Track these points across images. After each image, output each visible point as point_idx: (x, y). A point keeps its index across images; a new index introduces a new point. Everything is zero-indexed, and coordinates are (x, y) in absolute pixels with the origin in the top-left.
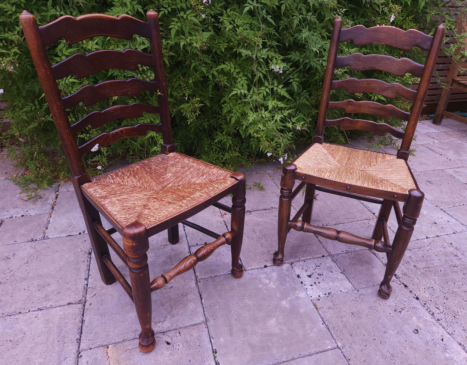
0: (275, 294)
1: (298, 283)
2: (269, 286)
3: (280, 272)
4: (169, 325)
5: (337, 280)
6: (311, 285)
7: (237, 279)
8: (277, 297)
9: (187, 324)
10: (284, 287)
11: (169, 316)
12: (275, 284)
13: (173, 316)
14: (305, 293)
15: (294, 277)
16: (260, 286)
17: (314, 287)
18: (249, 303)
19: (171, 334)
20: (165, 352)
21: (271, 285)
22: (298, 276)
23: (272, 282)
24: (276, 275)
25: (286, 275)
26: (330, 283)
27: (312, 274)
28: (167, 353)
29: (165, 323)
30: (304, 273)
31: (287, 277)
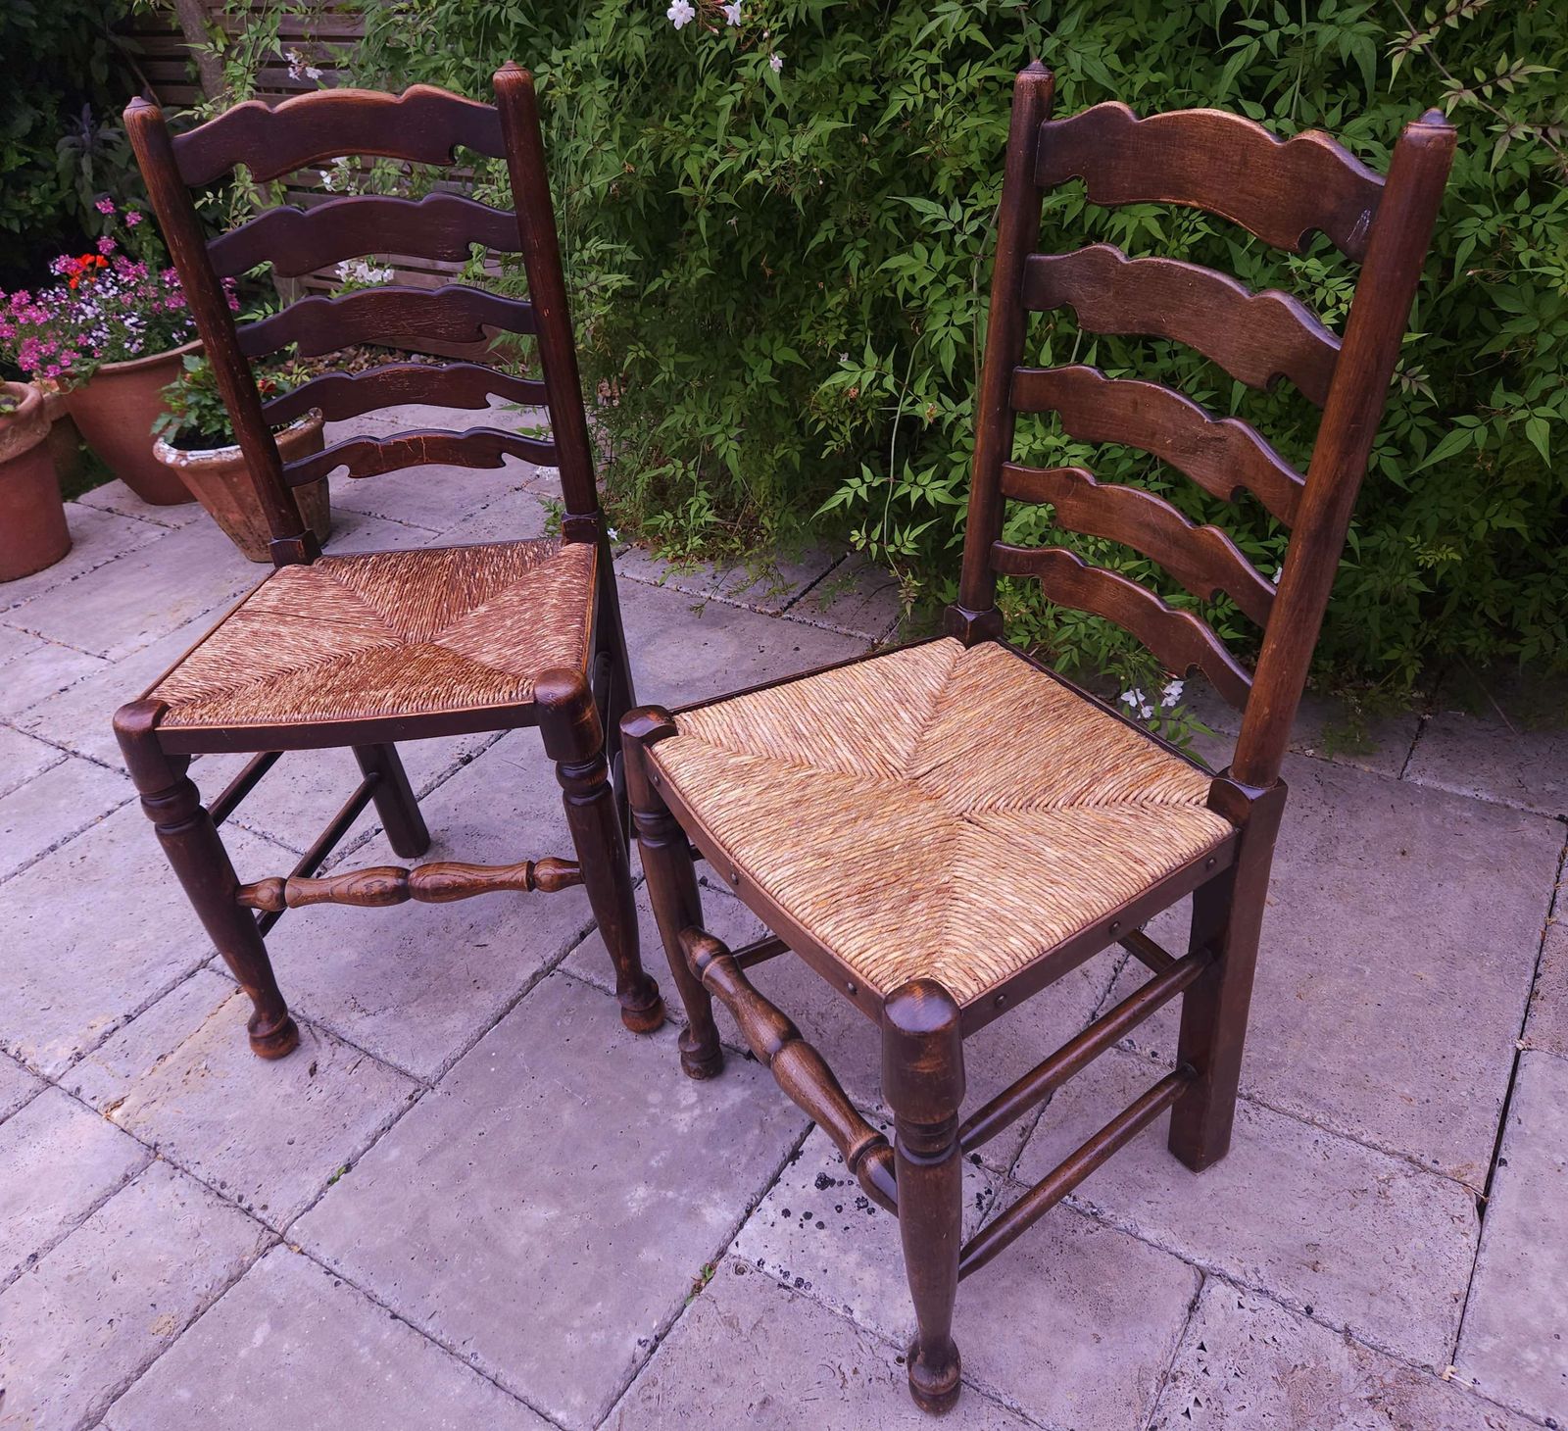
0: (655, 1151)
1: (760, 1175)
2: (677, 1116)
3: (761, 1103)
4: (367, 1031)
5: (890, 1267)
6: (786, 1213)
7: (631, 1035)
8: (646, 1162)
9: (393, 1059)
10: (704, 1151)
11: (391, 1010)
12: (697, 1124)
13: (396, 1017)
14: (731, 1217)
15: (779, 1146)
16: (654, 1098)
17: (792, 1225)
18: (566, 1117)
19: (344, 1053)
20: (287, 1083)
21: (686, 1117)
22: (795, 1155)
23: (697, 1112)
24: (738, 1100)
25: (762, 1124)
26: (853, 1258)
27: (841, 1183)
28: (287, 1088)
29: (368, 1020)
30: (823, 1163)
31: (757, 1132)
